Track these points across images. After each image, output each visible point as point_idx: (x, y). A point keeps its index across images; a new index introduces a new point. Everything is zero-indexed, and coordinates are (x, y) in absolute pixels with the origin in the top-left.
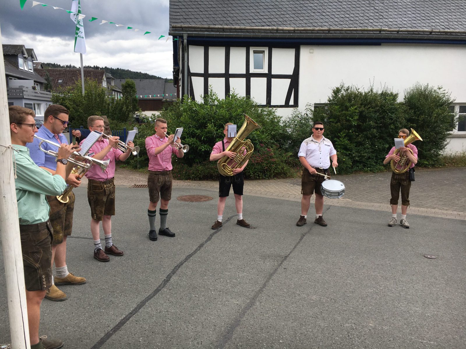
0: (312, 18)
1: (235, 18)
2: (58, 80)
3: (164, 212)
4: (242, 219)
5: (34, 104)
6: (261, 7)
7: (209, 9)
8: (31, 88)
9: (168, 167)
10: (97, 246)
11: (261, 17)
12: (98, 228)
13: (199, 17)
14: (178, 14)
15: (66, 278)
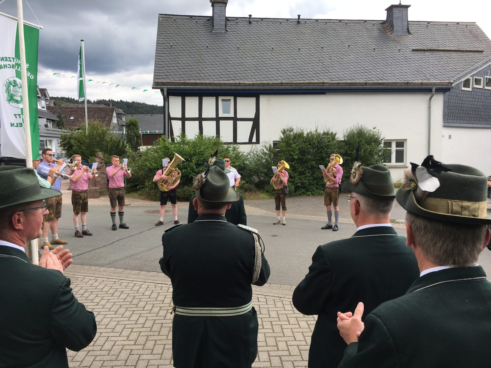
0: (270, 73)
1: (207, 74)
2: (70, 117)
3: (121, 214)
4: (177, 220)
5: (46, 141)
6: (229, 65)
7: (186, 67)
8: (44, 126)
9: (121, 185)
10: (77, 229)
11: (228, 73)
12: (78, 218)
13: (178, 74)
14: (161, 71)
15: (57, 240)
